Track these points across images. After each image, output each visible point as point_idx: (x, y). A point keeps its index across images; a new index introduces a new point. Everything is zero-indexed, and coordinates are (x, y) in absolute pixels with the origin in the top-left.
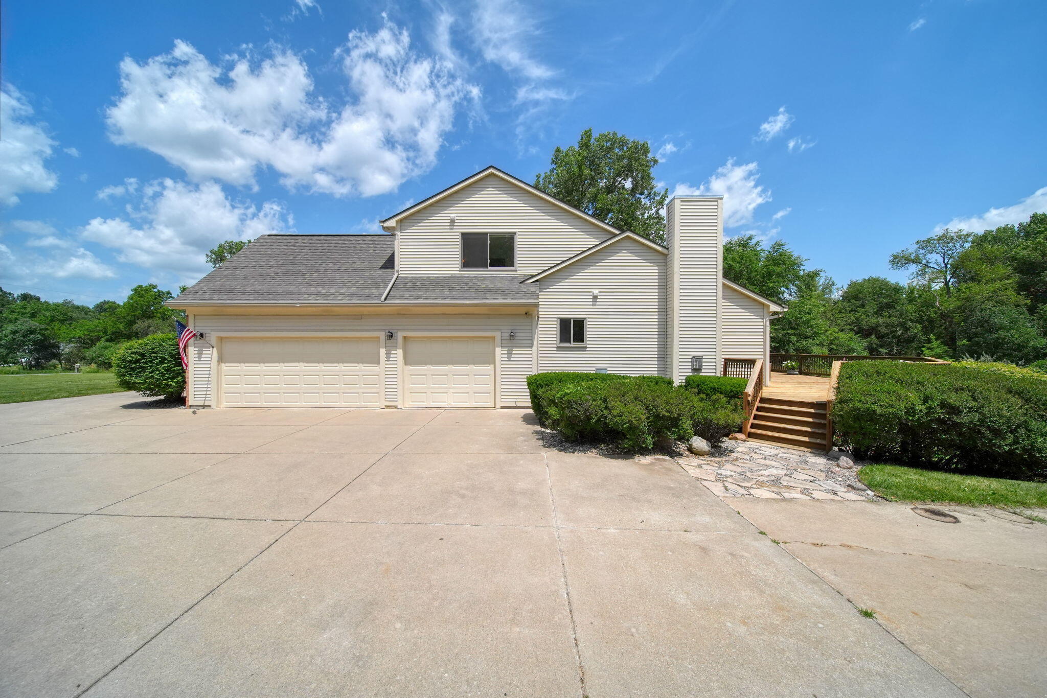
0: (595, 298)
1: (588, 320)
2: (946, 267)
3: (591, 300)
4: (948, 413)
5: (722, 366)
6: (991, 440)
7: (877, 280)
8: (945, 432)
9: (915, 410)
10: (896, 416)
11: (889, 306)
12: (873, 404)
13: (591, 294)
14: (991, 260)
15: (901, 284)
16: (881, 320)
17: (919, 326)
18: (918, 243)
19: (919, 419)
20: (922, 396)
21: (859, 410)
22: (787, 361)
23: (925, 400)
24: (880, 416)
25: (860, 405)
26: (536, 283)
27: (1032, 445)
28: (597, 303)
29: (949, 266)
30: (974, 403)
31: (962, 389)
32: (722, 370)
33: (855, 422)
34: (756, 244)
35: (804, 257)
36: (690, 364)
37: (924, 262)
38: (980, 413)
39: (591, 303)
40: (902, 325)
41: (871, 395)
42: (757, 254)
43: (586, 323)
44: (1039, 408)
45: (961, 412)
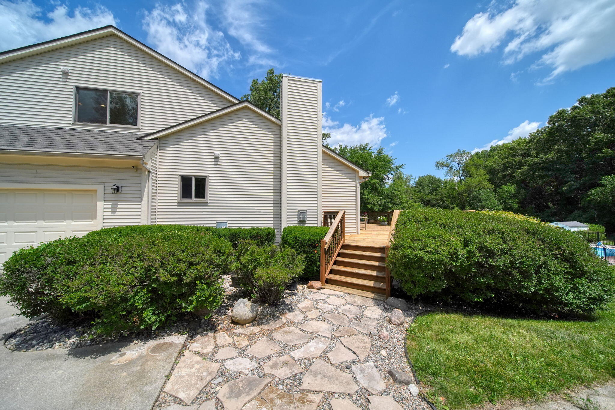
0: (217, 158)
1: (210, 178)
2: (459, 169)
3: (213, 160)
4: (485, 256)
5: (323, 219)
6: (520, 282)
7: (430, 176)
8: (483, 275)
9: (458, 255)
10: (441, 262)
11: (436, 189)
12: (421, 250)
13: (213, 154)
14: (477, 167)
15: (441, 178)
16: (432, 197)
17: (449, 200)
18: (447, 156)
19: (461, 264)
20: (463, 240)
21: (409, 258)
22: (380, 216)
23: (466, 244)
24: (427, 263)
25: (409, 251)
26: (155, 141)
27: (552, 285)
28: (219, 163)
29: (461, 169)
30: (505, 246)
31: (494, 232)
32: (323, 222)
33: (405, 270)
34: (370, 149)
35: (393, 157)
36: (297, 217)
37: (450, 166)
38: (511, 255)
39: (213, 163)
40: (442, 199)
41: (419, 240)
42: (370, 154)
43: (208, 181)
44: (552, 247)
45: (495, 255)
